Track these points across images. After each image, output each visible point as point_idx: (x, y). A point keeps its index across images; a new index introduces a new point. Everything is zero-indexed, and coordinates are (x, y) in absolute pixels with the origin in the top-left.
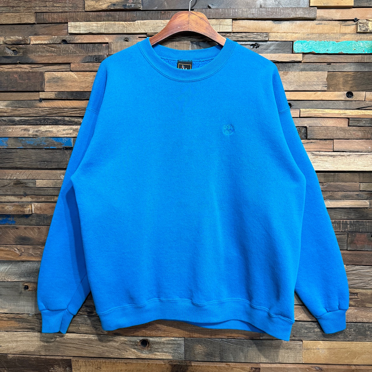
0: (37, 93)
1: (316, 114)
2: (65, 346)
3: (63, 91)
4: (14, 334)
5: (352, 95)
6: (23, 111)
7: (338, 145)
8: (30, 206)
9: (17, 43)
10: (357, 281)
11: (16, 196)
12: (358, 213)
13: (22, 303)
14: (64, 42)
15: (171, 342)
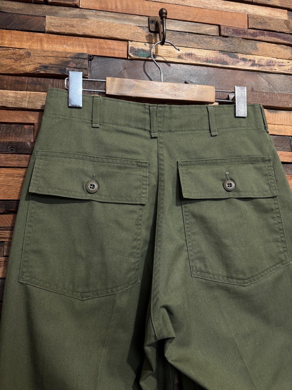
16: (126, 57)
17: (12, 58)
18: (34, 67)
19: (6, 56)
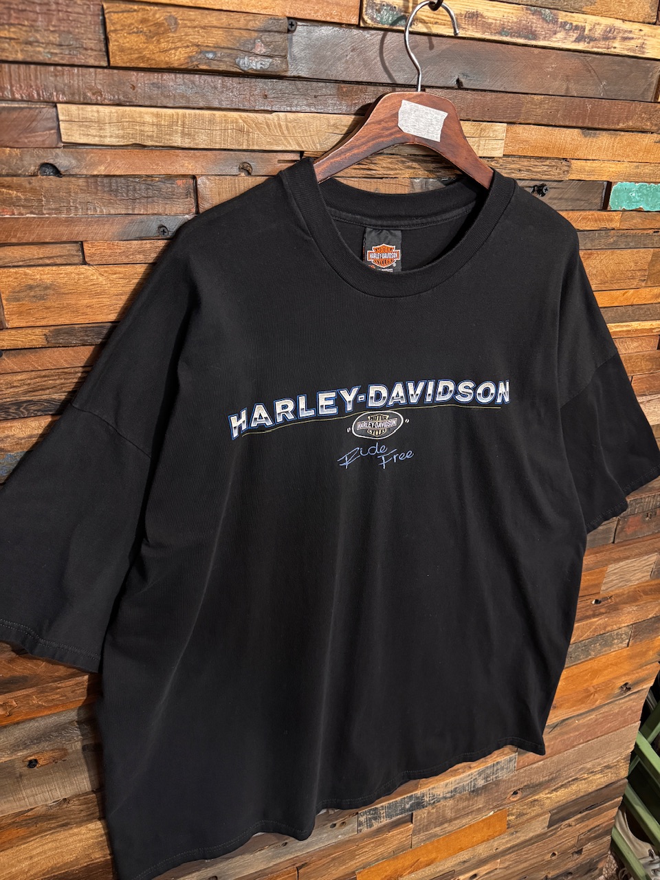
13: (26, 793)
14: (49, 169)
16: (357, 23)
17: (141, 32)
18: (186, 55)
19: (129, 26)
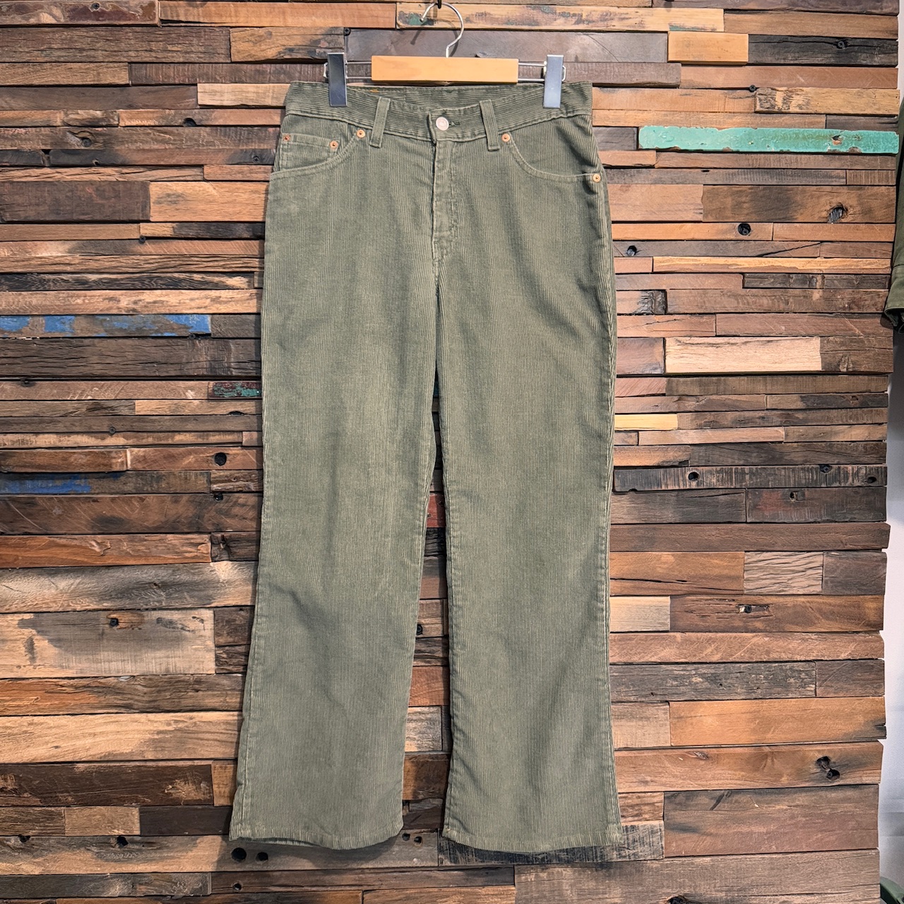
0: (135, 226)
1: (681, 267)
2: (198, 739)
3: (189, 220)
4: (87, 720)
5: (749, 230)
6: (105, 262)
7: (723, 324)
8: (123, 454)
9: (93, 124)
10: (768, 582)
11: (93, 435)
12: (765, 453)
13: (103, 655)
14: (190, 122)
15: (414, 718)
16: (394, 27)
17: (251, 41)
18: (277, 51)
19: (244, 38)
